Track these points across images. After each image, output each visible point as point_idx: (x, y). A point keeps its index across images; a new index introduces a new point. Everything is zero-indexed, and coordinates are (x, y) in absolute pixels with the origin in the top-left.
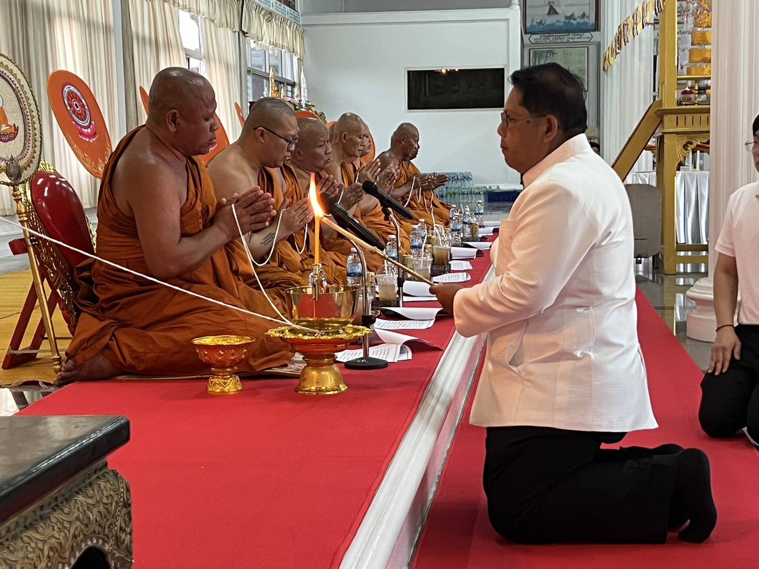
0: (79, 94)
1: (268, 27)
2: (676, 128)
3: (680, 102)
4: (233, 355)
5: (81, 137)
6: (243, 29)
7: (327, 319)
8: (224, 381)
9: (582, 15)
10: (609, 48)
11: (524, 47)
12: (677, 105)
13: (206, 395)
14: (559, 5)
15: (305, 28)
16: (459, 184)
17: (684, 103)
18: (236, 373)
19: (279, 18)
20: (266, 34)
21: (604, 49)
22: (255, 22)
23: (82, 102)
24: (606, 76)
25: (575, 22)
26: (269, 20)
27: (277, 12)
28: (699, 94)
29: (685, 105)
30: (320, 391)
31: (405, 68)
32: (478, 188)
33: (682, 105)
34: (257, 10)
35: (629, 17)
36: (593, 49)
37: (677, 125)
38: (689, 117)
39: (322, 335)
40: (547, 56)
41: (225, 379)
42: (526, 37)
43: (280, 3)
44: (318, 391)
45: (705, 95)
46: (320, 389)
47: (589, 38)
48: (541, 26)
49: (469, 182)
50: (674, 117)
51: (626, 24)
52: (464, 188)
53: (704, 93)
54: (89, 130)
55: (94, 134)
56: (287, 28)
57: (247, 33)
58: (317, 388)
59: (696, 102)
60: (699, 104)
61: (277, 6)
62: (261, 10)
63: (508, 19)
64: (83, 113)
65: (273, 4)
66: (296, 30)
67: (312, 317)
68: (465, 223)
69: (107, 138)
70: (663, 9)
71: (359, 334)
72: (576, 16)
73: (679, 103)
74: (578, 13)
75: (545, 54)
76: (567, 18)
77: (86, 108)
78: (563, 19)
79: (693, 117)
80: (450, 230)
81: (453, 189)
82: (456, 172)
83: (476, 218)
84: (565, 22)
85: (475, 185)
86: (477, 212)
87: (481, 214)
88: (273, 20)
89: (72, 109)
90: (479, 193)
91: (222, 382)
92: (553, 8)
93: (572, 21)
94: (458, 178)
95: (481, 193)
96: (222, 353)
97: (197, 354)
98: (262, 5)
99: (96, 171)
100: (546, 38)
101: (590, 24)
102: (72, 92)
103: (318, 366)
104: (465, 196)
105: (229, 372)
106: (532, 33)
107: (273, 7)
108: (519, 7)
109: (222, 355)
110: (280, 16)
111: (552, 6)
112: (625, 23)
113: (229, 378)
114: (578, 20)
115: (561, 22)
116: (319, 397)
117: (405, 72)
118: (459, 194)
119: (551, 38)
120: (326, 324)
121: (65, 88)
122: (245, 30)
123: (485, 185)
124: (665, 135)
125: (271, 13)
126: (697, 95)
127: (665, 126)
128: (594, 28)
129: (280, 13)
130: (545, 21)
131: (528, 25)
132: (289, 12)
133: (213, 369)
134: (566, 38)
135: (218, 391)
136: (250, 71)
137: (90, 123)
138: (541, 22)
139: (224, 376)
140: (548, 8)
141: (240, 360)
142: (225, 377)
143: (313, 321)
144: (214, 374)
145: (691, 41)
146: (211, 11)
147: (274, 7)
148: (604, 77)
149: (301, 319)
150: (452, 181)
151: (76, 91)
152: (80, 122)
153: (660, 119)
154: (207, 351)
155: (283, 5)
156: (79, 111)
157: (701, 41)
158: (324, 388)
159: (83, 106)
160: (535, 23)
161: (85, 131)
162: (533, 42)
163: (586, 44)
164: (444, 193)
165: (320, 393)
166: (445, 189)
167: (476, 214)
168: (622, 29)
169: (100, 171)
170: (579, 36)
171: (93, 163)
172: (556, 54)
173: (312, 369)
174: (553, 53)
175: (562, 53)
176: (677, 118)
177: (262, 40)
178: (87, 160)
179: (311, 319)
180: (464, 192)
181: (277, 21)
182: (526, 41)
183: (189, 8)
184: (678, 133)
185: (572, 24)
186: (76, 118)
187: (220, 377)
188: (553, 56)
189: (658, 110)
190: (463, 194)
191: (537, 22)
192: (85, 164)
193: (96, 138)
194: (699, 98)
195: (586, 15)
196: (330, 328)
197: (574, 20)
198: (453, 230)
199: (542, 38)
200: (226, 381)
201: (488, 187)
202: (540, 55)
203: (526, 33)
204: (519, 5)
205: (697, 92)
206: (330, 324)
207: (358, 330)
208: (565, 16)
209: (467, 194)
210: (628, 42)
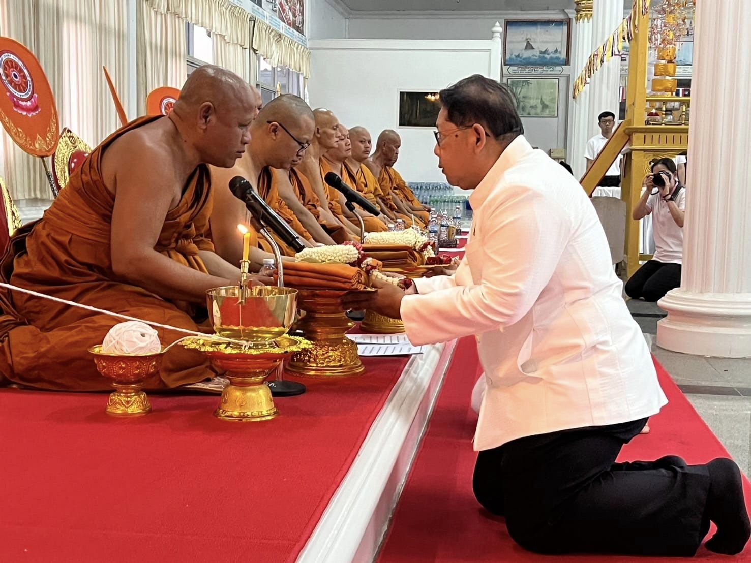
0: (20, 63)
1: (276, 47)
2: (643, 145)
3: (648, 121)
4: (137, 368)
5: (16, 110)
6: (253, 46)
7: (255, 329)
8: (126, 399)
9: (555, 51)
10: (579, 78)
11: (503, 77)
12: (645, 124)
13: (103, 416)
14: (535, 42)
15: (311, 51)
16: (441, 193)
17: (651, 123)
18: (143, 390)
19: (287, 40)
20: (275, 53)
21: (573, 79)
22: (266, 42)
23: (23, 71)
24: (575, 103)
25: (548, 57)
26: (278, 41)
27: (286, 35)
28: (666, 114)
29: (653, 124)
30: (243, 417)
31: (397, 89)
32: (457, 197)
33: (650, 124)
34: (268, 31)
35: (599, 48)
36: (563, 81)
37: (645, 143)
38: (656, 136)
39: (250, 348)
40: (522, 86)
41: (128, 397)
42: (505, 68)
43: (289, 27)
44: (241, 417)
45: (672, 116)
46: (244, 415)
47: (560, 71)
48: (519, 59)
49: (450, 192)
50: (642, 135)
51: (596, 55)
52: (445, 197)
53: (671, 115)
54: (29, 103)
55: (35, 108)
56: (295, 49)
57: (257, 51)
58: (240, 413)
59: (663, 122)
60: (666, 125)
61: (287, 30)
62: (272, 31)
63: (490, 50)
64: (24, 85)
65: (282, 27)
66: (303, 51)
67: (238, 325)
68: (442, 226)
69: (53, 112)
70: (633, 37)
71: (295, 348)
72: (550, 51)
73: (647, 123)
74: (551, 49)
75: (521, 84)
76: (541, 53)
77: (29, 79)
78: (538, 54)
79: (660, 136)
80: (428, 231)
81: (435, 197)
82: (439, 182)
83: (454, 221)
84: (539, 56)
85: (456, 195)
86: (455, 217)
87: (459, 218)
88: (283, 40)
89: (9, 79)
90: (459, 202)
91: (124, 401)
92: (530, 44)
93: (546, 56)
94: (440, 187)
95: (461, 202)
96: (124, 366)
97: (95, 365)
98: (273, 27)
99: (31, 147)
100: (523, 69)
101: (562, 59)
102: (11, 61)
103: (243, 385)
104: (446, 203)
105: (133, 388)
106: (511, 65)
107: (282, 29)
108: (500, 40)
109: (123, 368)
110: (289, 38)
111: (529, 42)
112: (596, 53)
113: (134, 396)
114: (552, 55)
115: (536, 56)
116: (243, 426)
117: (398, 93)
118: (441, 202)
119: (527, 70)
120: (254, 335)
121: (2, 56)
122: (255, 47)
123: (464, 195)
124: (633, 152)
125: (280, 35)
126: (664, 116)
127: (633, 144)
128: (564, 63)
129: (289, 36)
130: (523, 54)
131: (508, 57)
132: (298, 35)
133: (114, 384)
134: (540, 70)
135: (119, 412)
136: (259, 85)
137: (32, 96)
138: (518, 56)
139: (127, 393)
140: (525, 44)
141: (147, 375)
142: (129, 395)
143: (239, 330)
144: (114, 391)
145: (654, 72)
146: (223, 28)
147: (284, 30)
148: (573, 104)
149: (224, 327)
150: (435, 190)
151: (16, 60)
152: (18, 94)
153: (628, 138)
154: (106, 363)
155: (292, 29)
156: (18, 81)
157: (664, 72)
158: (249, 413)
159: (24, 77)
160: (513, 56)
161: (24, 103)
162: (511, 73)
163: (558, 77)
164: (428, 201)
165: (244, 420)
166: (428, 197)
167: (454, 218)
168: (593, 59)
169: (36, 149)
170: (551, 69)
171: (28, 139)
172: (531, 84)
173: (236, 389)
174: (528, 83)
175: (536, 82)
176: (645, 136)
177: (271, 59)
178: (20, 135)
179: (236, 328)
180: (445, 200)
181: (286, 43)
182: (505, 72)
183: (202, 23)
184: (645, 150)
185: (546, 58)
186: (12, 89)
187: (122, 395)
188: (528, 85)
189: (627, 129)
190: (445, 202)
191: (515, 55)
192: (18, 139)
193: (37, 112)
194: (666, 119)
195: (559, 51)
196: (259, 340)
197: (548, 54)
198: (430, 232)
199: (519, 69)
200: (129, 399)
201: (467, 197)
202: (517, 85)
203: (505, 64)
204: (501, 38)
205: (664, 113)
206: (260, 335)
207: (295, 343)
208: (540, 51)
209: (448, 202)
210: (597, 70)
